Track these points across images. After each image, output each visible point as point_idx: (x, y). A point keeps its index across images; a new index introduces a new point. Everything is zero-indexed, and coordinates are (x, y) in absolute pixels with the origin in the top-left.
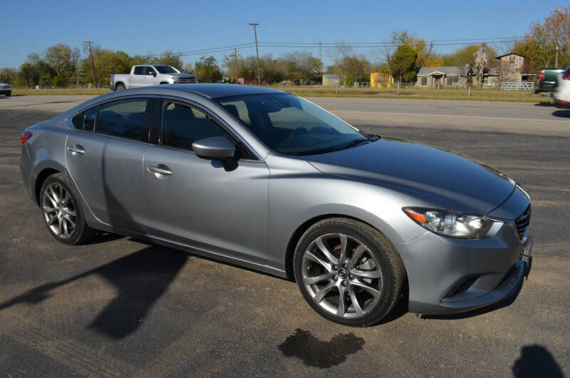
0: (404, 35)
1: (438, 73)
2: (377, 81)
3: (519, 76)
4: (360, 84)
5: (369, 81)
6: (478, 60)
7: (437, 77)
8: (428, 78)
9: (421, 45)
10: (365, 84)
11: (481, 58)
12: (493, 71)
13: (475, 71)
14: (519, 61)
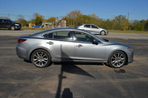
0: (37, 14)
1: (47, 24)
2: (31, 26)
3: (66, 25)
4: (26, 26)
5: (29, 25)
6: (56, 21)
7: (47, 25)
8: (45, 25)
9: (42, 17)
10: (28, 26)
11: (57, 21)
12: (60, 24)
13: (56, 24)
14: (65, 22)
